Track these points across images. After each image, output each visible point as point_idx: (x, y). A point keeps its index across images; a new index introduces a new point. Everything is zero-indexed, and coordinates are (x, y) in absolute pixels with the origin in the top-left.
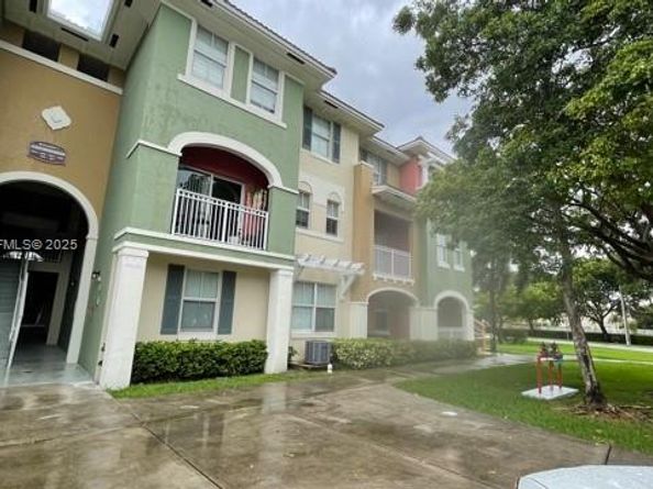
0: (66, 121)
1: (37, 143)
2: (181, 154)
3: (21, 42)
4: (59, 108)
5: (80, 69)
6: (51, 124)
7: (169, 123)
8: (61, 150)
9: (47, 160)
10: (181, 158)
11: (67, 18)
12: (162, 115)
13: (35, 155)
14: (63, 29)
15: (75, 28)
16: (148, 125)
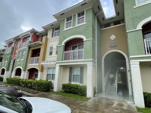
0: (115, 37)
1: (111, 44)
2: (142, 29)
3: (104, 27)
4: (113, 35)
5: (115, 25)
6: (112, 39)
7: (135, 22)
8: (115, 43)
9: (113, 47)
10: (142, 30)
11: (109, 17)
12: (132, 21)
13: (111, 47)
14: (109, 19)
15: (111, 17)
16: (128, 26)
